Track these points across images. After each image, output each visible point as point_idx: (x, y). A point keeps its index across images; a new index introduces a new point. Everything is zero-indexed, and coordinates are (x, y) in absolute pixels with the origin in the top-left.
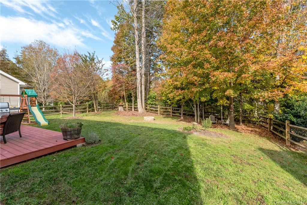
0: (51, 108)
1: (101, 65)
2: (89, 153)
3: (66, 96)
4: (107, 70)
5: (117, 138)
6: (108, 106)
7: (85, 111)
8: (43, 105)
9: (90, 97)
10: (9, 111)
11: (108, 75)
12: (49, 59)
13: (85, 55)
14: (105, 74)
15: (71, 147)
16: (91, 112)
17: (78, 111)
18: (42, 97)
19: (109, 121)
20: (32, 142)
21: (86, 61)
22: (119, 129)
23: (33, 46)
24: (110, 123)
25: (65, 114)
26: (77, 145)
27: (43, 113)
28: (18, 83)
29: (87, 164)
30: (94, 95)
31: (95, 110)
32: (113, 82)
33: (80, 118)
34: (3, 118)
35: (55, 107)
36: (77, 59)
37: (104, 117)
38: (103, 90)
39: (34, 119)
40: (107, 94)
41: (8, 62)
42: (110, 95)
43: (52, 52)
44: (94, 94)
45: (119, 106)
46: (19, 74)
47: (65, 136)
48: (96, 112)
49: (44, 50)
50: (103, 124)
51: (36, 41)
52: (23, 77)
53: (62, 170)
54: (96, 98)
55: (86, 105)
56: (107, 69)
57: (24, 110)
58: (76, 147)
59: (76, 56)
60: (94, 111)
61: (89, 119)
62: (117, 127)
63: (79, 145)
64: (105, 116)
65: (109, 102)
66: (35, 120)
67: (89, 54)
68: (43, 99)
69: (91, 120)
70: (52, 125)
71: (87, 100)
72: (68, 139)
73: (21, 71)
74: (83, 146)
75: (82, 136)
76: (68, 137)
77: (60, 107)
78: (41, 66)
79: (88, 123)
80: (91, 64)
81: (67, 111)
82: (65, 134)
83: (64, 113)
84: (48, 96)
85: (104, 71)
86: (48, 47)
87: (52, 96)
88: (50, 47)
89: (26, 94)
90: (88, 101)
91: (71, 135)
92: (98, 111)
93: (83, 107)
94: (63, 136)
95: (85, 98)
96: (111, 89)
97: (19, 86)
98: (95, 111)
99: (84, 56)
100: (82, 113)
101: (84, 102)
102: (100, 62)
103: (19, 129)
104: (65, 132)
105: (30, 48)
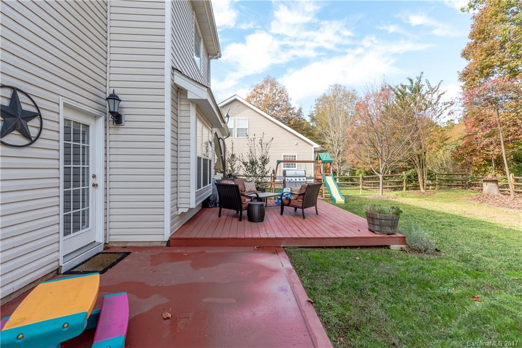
0: (347, 180)
1: (435, 96)
2: (416, 267)
3: (368, 160)
4: (452, 104)
5: (484, 256)
6: (452, 181)
7: (400, 187)
8: (336, 174)
9: (411, 162)
10: (305, 181)
11: (452, 113)
12: (345, 108)
13: (402, 86)
14: (446, 112)
15: (381, 247)
16: (412, 191)
17: (387, 186)
18: (336, 163)
19: (457, 213)
20: (329, 224)
21: (404, 94)
22: (489, 237)
23: (327, 95)
24: (460, 218)
25: (366, 189)
26: (391, 246)
27: (339, 185)
28: (312, 146)
29: (413, 287)
30: (419, 158)
31: (421, 187)
32: (465, 127)
33: (391, 199)
34: (303, 188)
35: (351, 178)
36: (387, 97)
37: (442, 204)
38: (440, 147)
39: (328, 193)
40: (448, 154)
41: (303, 122)
42: (457, 157)
43: (348, 97)
44: (419, 156)
45: (484, 181)
46: (313, 135)
47: (372, 225)
48: (422, 190)
49: (339, 96)
50: (441, 218)
51: (330, 87)
52: (317, 137)
53: (370, 279)
54: (422, 164)
55: (402, 177)
56: (450, 101)
57: (318, 180)
58: (390, 249)
59: (386, 91)
60: (418, 189)
61: (408, 203)
62: (483, 230)
63: (395, 247)
64: (445, 202)
65: (455, 171)
66: (329, 195)
67: (411, 80)
68: (337, 165)
69: (414, 206)
70: (350, 205)
71: (403, 168)
72: (376, 231)
73: (315, 131)
74: (401, 251)
75: (400, 233)
76: (377, 228)
77: (358, 178)
78: (335, 119)
79: (407, 210)
80: (414, 99)
81: (368, 185)
82: (371, 222)
83: (365, 187)
84: (343, 162)
85: (444, 107)
86: (344, 91)
87: (349, 162)
88: (347, 89)
89: (320, 159)
90: (406, 170)
91: (381, 226)
92: (426, 189)
93: (396, 180)
94: (369, 225)
95: (400, 164)
96: (461, 143)
97: (313, 149)
98: (420, 189)
99: (400, 87)
100: (394, 190)
101: (398, 170)
102: (432, 91)
103: (316, 204)
104: (371, 218)
105: (324, 99)
